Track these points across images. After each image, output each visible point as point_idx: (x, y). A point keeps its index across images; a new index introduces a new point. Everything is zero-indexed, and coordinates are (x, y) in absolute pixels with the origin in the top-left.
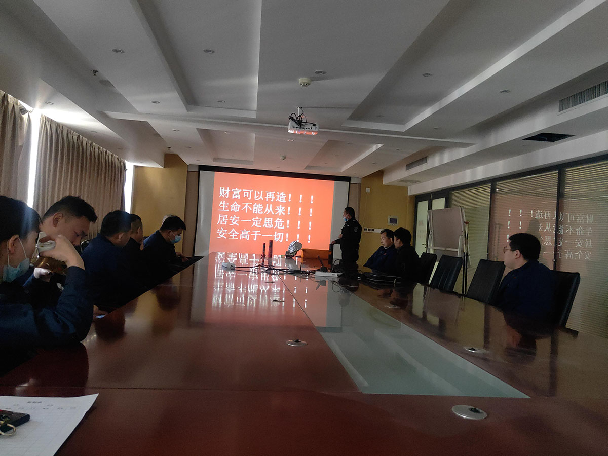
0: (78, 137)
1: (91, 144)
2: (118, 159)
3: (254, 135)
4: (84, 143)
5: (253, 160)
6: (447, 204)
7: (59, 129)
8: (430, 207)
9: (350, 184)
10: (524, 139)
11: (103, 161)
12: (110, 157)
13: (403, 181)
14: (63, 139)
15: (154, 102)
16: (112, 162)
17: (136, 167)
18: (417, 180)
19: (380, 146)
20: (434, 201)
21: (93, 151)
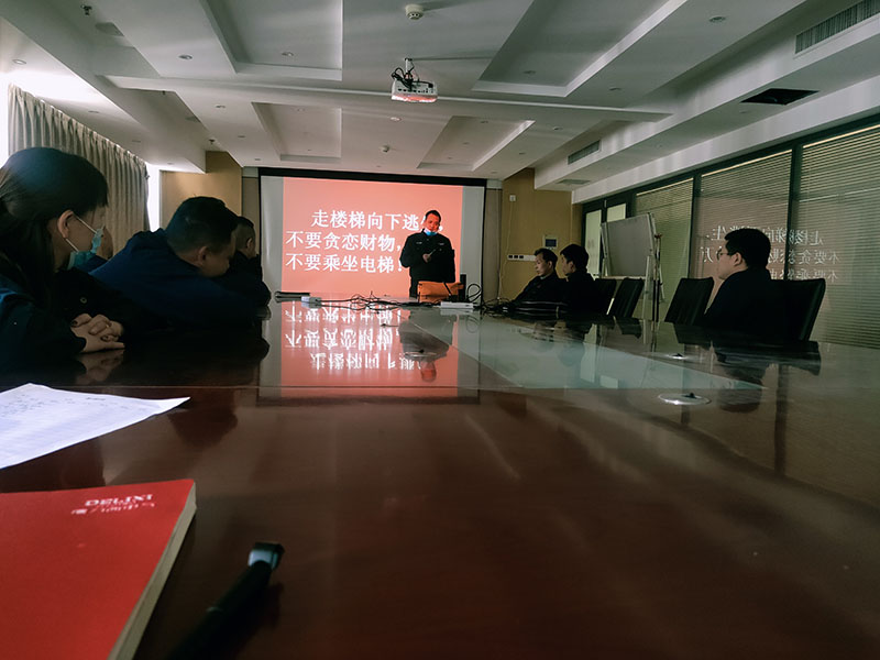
0: (70, 123)
1: (91, 134)
2: (135, 159)
3: (339, 112)
4: (80, 132)
5: (339, 156)
6: (629, 213)
7: (38, 109)
8: (604, 218)
9: (486, 189)
10: (744, 101)
11: (112, 161)
12: (122, 155)
13: (564, 181)
14: (47, 124)
15: (183, 57)
16: (125, 164)
17: (163, 172)
18: (585, 179)
19: (529, 123)
20: (610, 210)
21: (94, 145)
